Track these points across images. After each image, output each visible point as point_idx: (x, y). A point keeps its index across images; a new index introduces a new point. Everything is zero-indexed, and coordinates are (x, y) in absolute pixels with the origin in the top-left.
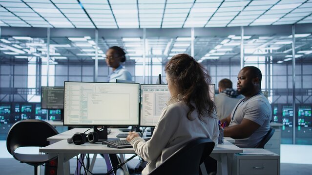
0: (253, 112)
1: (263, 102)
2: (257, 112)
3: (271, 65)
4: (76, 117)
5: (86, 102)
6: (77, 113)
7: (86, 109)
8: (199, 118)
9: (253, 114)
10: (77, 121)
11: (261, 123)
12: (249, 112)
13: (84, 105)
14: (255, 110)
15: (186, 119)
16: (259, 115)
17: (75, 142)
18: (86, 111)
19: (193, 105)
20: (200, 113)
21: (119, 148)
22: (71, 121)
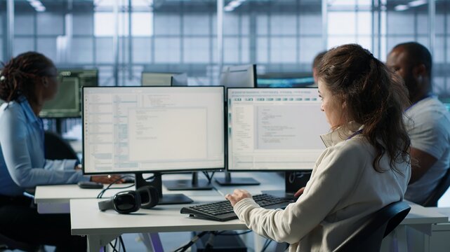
0: (425, 134)
1: (440, 113)
2: (431, 135)
3: (383, 15)
4: (108, 156)
5: (125, 127)
6: (108, 149)
7: (125, 141)
8: (391, 166)
9: (424, 137)
10: (109, 165)
11: (439, 155)
12: (417, 134)
13: (122, 132)
14: (429, 130)
15: (370, 169)
16: (435, 140)
17: (120, 208)
18: (126, 144)
19: (380, 142)
20: (392, 158)
21: (221, 220)
22: (98, 166)
